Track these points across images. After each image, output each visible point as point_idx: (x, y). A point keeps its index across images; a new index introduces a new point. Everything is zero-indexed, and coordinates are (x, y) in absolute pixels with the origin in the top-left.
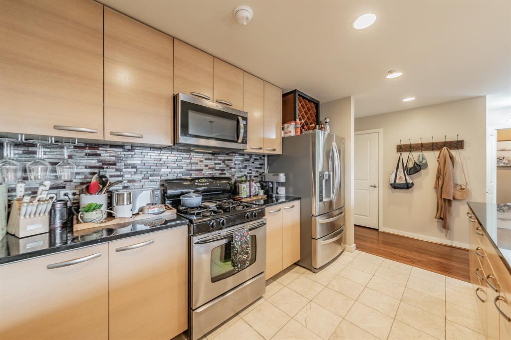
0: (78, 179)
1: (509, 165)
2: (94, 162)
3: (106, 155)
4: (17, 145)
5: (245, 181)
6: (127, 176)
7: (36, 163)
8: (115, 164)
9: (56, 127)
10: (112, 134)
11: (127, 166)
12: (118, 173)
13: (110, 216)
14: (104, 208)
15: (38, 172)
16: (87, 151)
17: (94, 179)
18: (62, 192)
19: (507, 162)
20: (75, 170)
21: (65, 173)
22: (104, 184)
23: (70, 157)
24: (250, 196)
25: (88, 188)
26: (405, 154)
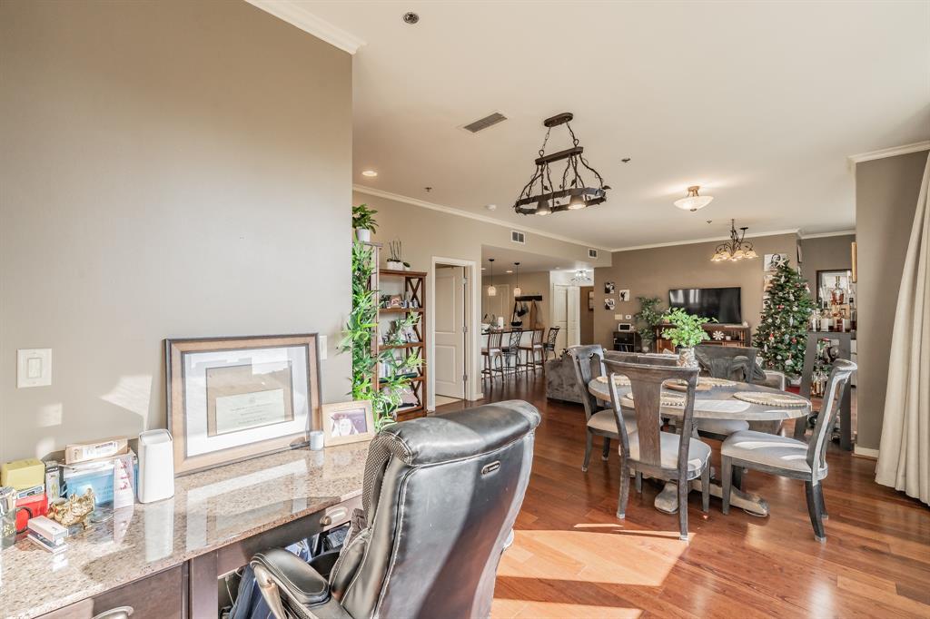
26: (518, 303)
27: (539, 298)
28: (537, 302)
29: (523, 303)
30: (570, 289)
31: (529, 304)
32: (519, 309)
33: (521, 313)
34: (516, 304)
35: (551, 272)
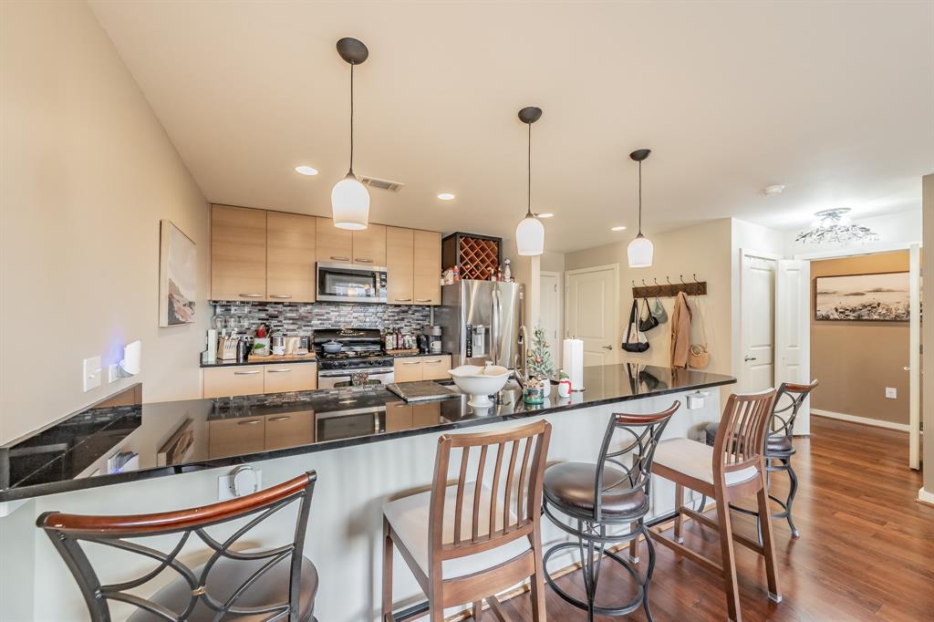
0: (254, 327)
1: (887, 318)
2: (263, 315)
3: (271, 310)
4: (222, 306)
5: (392, 334)
6: (286, 326)
7: (231, 317)
8: (277, 317)
9: (241, 295)
10: (271, 296)
11: (286, 318)
12: (279, 324)
13: (271, 353)
14: (267, 347)
15: (232, 323)
16: (260, 308)
17: (262, 327)
18: (245, 336)
19: (884, 312)
20: (252, 322)
21: (246, 323)
22: (268, 331)
23: (250, 312)
24: (397, 349)
25: (258, 334)
26: (640, 301)
27: (700, 289)
28: (691, 299)
29: (652, 301)
30: (784, 265)
31: (668, 304)
32: (643, 314)
33: (650, 324)
34: (635, 305)
35: (736, 223)
